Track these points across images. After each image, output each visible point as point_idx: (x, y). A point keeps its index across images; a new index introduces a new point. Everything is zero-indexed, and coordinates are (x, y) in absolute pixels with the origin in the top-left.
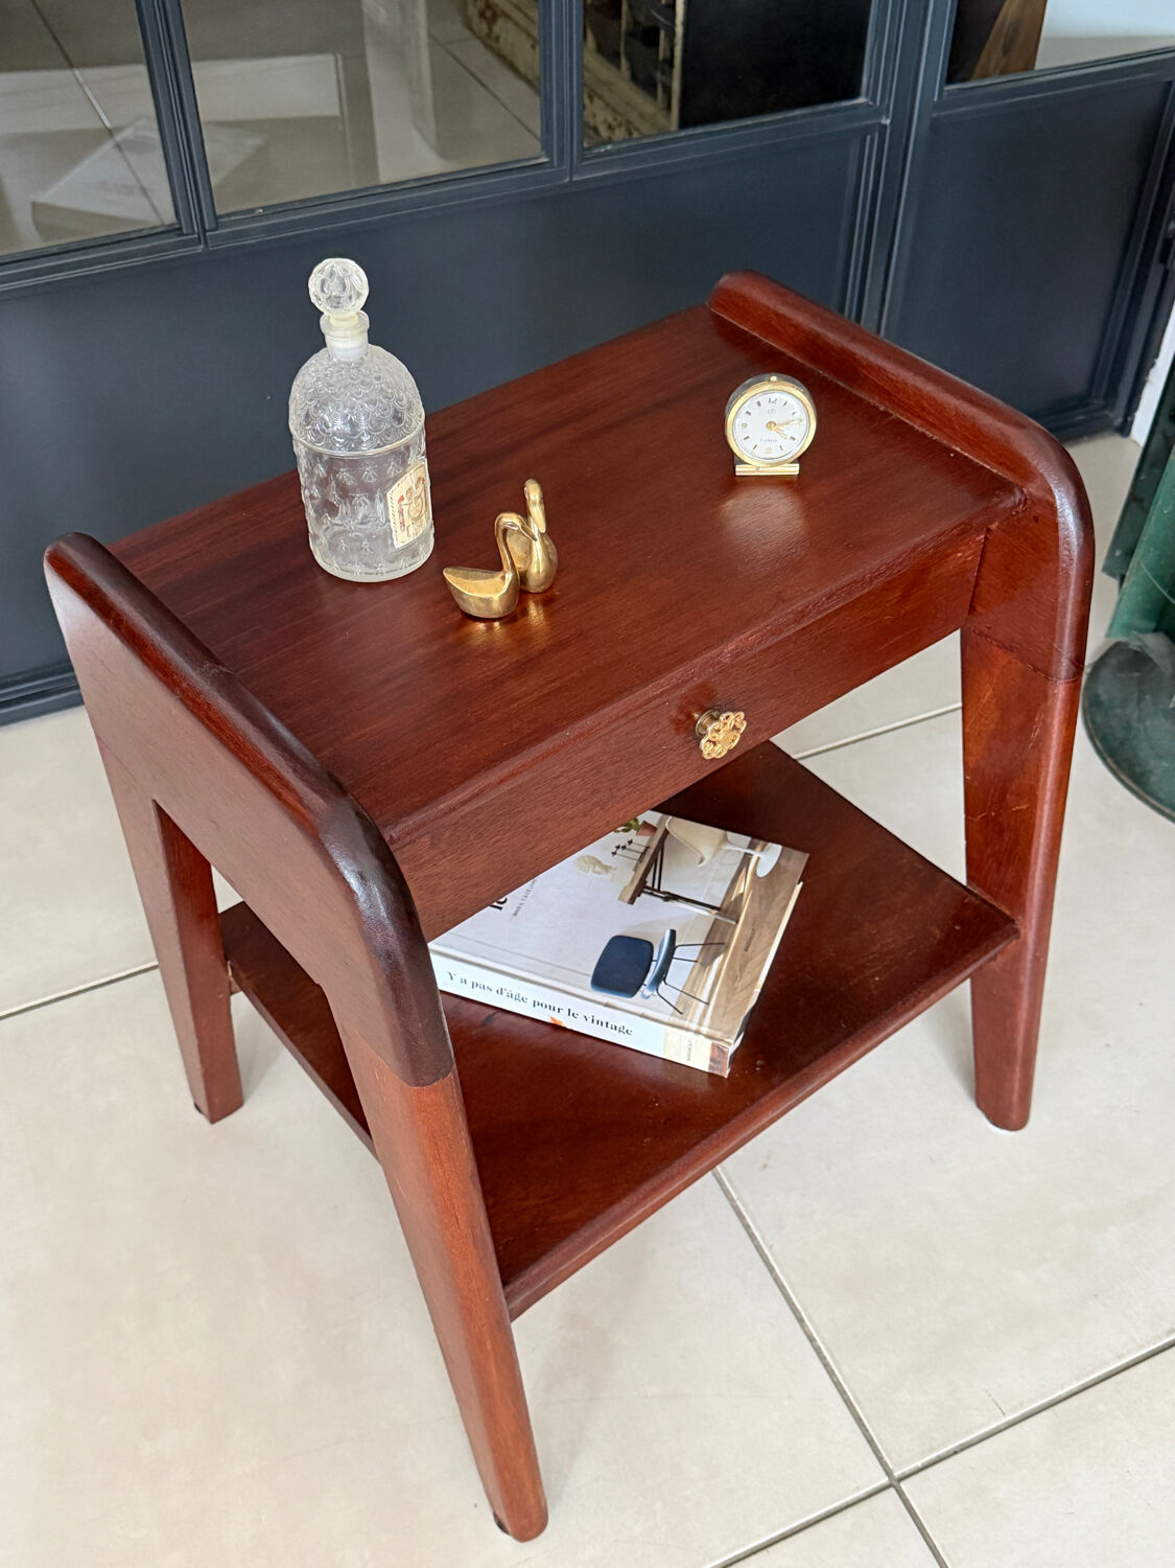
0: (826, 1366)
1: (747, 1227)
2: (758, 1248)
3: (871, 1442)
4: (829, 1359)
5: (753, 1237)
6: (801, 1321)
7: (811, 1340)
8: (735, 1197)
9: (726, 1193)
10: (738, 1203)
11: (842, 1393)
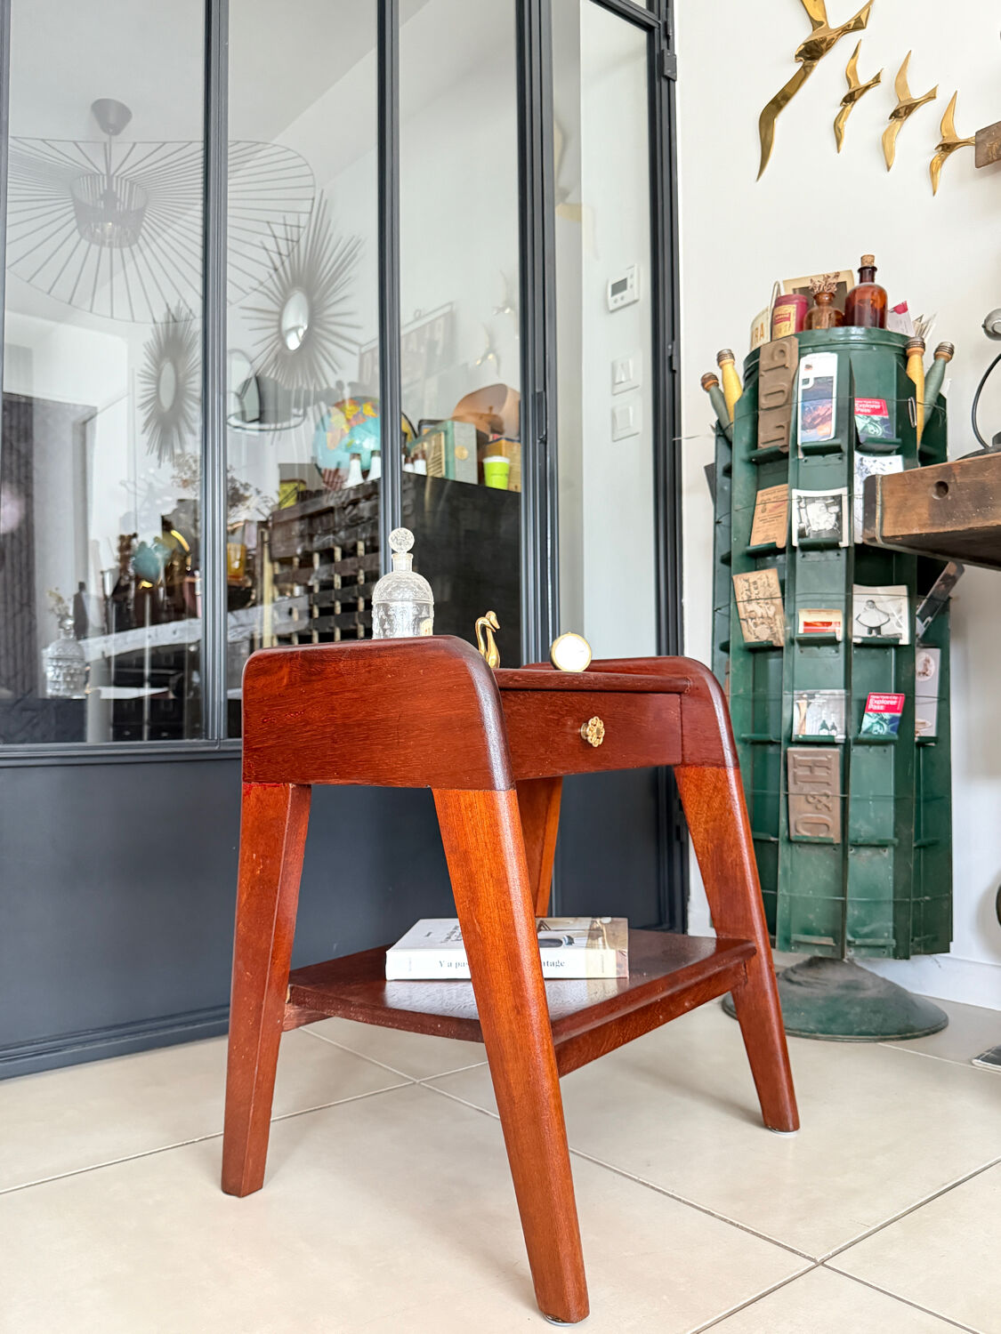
0: (742, 1228)
1: (653, 1188)
3: (793, 1251)
4: (740, 1224)
5: (659, 1191)
6: (713, 1215)
7: (725, 1220)
8: (637, 1178)
11: (760, 1236)
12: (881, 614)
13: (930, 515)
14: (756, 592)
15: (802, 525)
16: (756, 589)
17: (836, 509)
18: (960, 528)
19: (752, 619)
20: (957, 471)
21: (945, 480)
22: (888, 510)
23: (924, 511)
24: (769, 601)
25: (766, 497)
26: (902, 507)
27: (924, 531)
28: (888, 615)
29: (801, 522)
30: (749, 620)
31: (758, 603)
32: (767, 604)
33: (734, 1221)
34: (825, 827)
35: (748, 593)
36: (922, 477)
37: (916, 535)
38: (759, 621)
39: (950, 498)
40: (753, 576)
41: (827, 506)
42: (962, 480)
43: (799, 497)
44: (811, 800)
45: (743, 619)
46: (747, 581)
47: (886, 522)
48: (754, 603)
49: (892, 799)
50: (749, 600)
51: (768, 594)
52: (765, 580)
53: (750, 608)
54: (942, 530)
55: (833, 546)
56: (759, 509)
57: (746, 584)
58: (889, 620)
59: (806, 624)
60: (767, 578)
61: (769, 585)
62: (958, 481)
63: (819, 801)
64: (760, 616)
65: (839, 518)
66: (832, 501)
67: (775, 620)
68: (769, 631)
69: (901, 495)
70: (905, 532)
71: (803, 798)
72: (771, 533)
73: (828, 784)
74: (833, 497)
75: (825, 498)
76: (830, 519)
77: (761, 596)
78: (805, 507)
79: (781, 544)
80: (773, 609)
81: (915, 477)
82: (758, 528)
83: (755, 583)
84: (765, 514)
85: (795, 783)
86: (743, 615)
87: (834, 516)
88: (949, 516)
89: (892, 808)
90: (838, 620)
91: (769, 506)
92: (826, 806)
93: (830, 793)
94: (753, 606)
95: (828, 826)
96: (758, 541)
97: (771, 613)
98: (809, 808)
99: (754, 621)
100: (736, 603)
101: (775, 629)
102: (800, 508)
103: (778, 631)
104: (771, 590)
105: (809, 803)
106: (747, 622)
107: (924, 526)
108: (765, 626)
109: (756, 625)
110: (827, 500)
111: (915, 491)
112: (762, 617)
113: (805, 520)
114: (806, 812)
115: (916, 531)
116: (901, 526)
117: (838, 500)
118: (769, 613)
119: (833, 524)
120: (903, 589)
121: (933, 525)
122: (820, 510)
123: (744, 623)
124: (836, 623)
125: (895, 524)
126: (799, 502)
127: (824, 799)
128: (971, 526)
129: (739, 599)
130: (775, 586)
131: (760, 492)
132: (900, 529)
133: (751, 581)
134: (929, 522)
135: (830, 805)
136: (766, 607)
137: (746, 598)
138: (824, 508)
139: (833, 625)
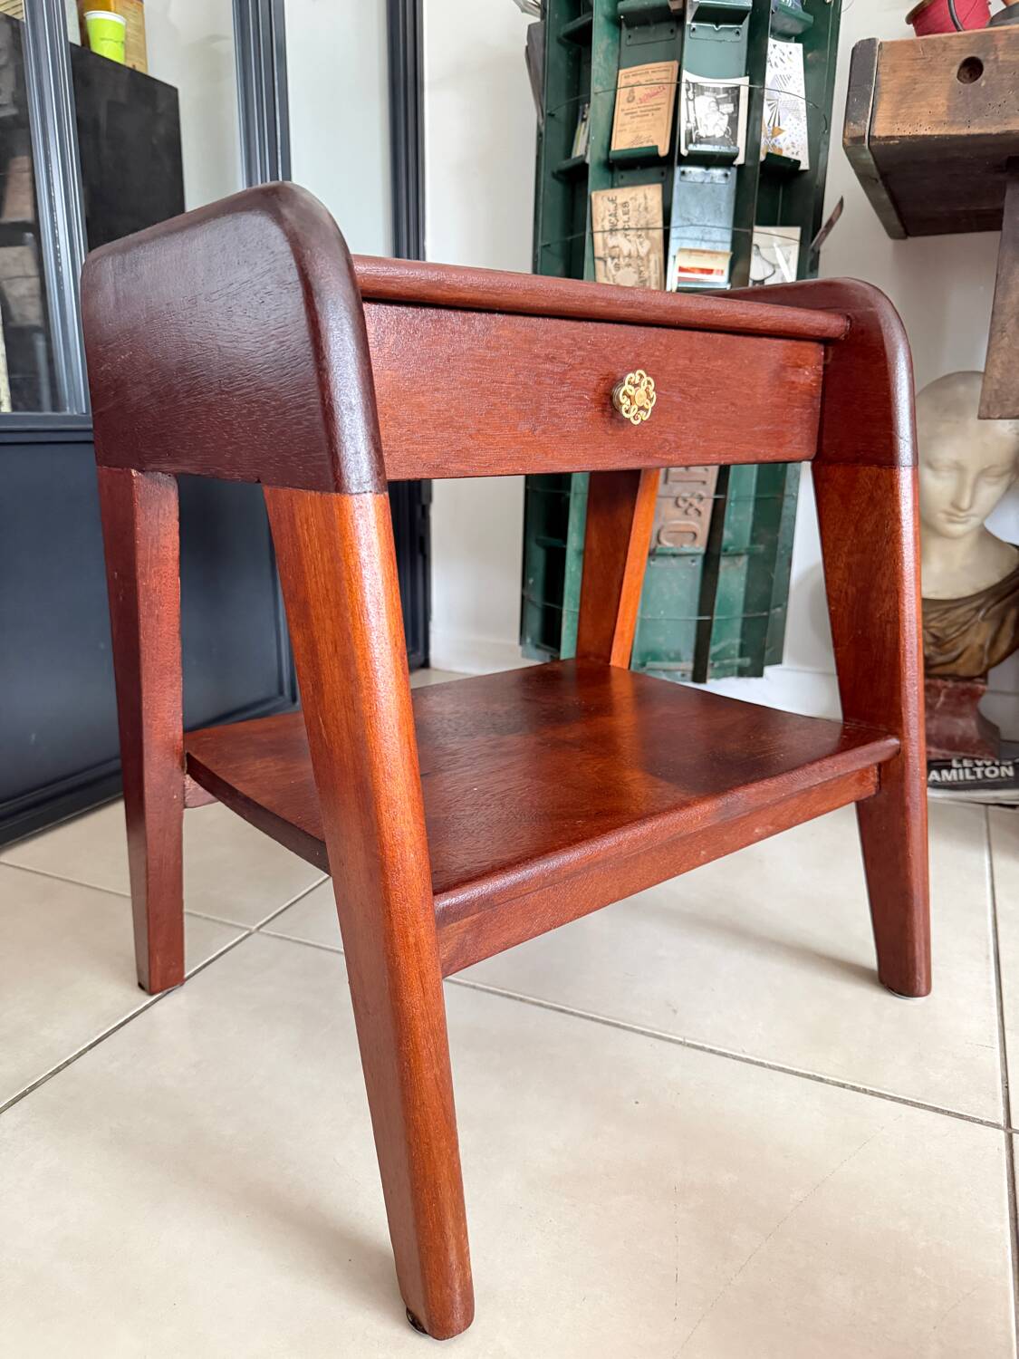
0: (871, 1093)
1: (712, 1051)
2: (735, 1058)
3: (961, 1117)
4: (868, 1088)
5: (725, 1055)
6: (821, 1080)
7: (843, 1086)
8: (681, 1039)
9: (670, 1040)
10: (688, 1041)
12: (765, 263)
13: (949, 107)
14: (625, 218)
15: (690, 126)
16: (625, 213)
17: (729, 108)
18: (994, 130)
19: (613, 258)
20: (1001, 44)
21: (980, 56)
22: (885, 97)
23: (940, 102)
24: (643, 233)
25: (632, 80)
26: (907, 94)
27: (936, 132)
28: (774, 266)
29: (688, 121)
30: (609, 260)
31: (626, 235)
32: (640, 236)
33: (858, 1085)
34: (691, 536)
35: (613, 219)
36: (944, 50)
37: (924, 136)
38: (622, 262)
39: (983, 84)
40: (623, 194)
41: (718, 103)
42: (1008, 57)
43: (687, 82)
44: (681, 502)
45: (600, 258)
46: (613, 201)
47: (880, 115)
48: (620, 235)
49: (752, 499)
50: (613, 230)
51: (642, 223)
52: (641, 200)
53: (611, 242)
54: (964, 131)
55: (724, 161)
56: (622, 95)
57: (612, 206)
58: (774, 272)
59: (681, 270)
60: (646, 198)
61: (646, 209)
62: (1000, 59)
63: (691, 505)
64: (626, 253)
65: (733, 121)
66: (726, 95)
67: (649, 261)
68: (636, 276)
69: (908, 74)
70: (908, 131)
71: (672, 501)
72: (644, 134)
73: (704, 483)
74: (726, 90)
75: (715, 90)
76: (720, 122)
77: (632, 224)
78: (693, 100)
79: (663, 151)
80: (647, 244)
81: (934, 48)
82: (623, 125)
83: (625, 204)
84: (632, 105)
85: (666, 481)
86: (599, 252)
87: (726, 118)
88: (980, 111)
89: (751, 509)
90: (721, 268)
91: (639, 92)
92: (697, 510)
93: (704, 494)
94: (619, 240)
95: (695, 535)
96: (623, 141)
97: (643, 251)
98: (678, 512)
99: (616, 261)
100: (592, 234)
101: (646, 274)
102: (688, 99)
103: (650, 277)
104: (648, 216)
105: (677, 505)
106: (605, 262)
107: (940, 123)
108: (630, 269)
109: (617, 267)
110: (718, 94)
111: (930, 68)
112: (629, 256)
113: (692, 120)
114: (673, 519)
115: (922, 132)
116: (903, 122)
117: (734, 93)
118: (640, 247)
119: (724, 129)
120: (795, 232)
121: (952, 123)
122: (709, 107)
123: (599, 264)
124: (718, 271)
125: (894, 118)
126: (687, 90)
127: (695, 502)
128: (1009, 128)
129: (597, 227)
130: (655, 211)
131: (621, 72)
132: (899, 125)
133: (619, 201)
134: (946, 119)
135: (702, 509)
136: (638, 241)
137: (607, 227)
138: (714, 104)
139: (714, 272)
